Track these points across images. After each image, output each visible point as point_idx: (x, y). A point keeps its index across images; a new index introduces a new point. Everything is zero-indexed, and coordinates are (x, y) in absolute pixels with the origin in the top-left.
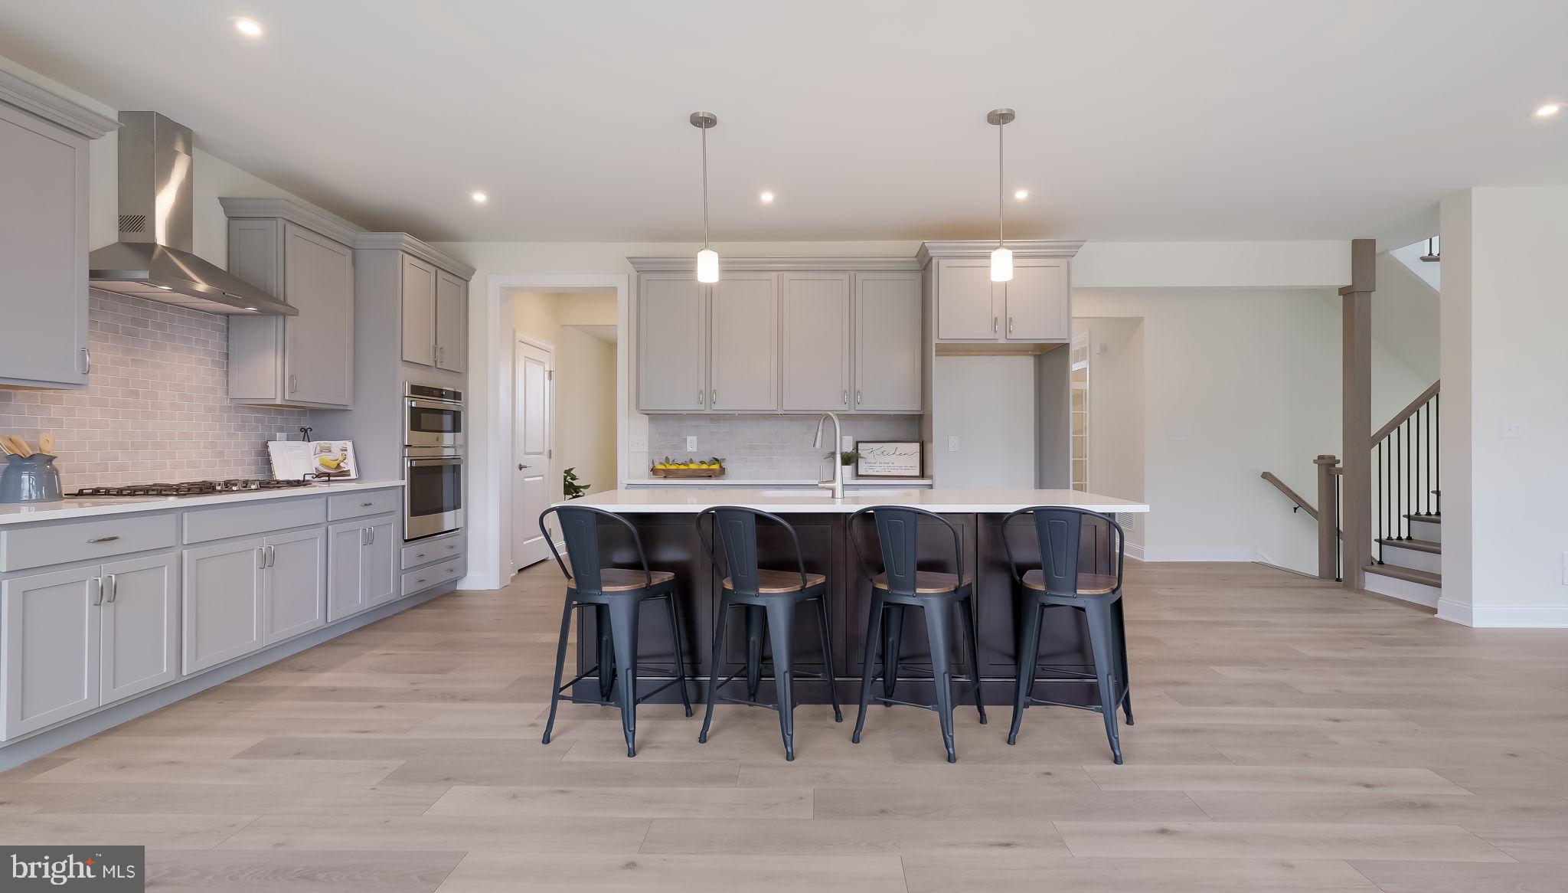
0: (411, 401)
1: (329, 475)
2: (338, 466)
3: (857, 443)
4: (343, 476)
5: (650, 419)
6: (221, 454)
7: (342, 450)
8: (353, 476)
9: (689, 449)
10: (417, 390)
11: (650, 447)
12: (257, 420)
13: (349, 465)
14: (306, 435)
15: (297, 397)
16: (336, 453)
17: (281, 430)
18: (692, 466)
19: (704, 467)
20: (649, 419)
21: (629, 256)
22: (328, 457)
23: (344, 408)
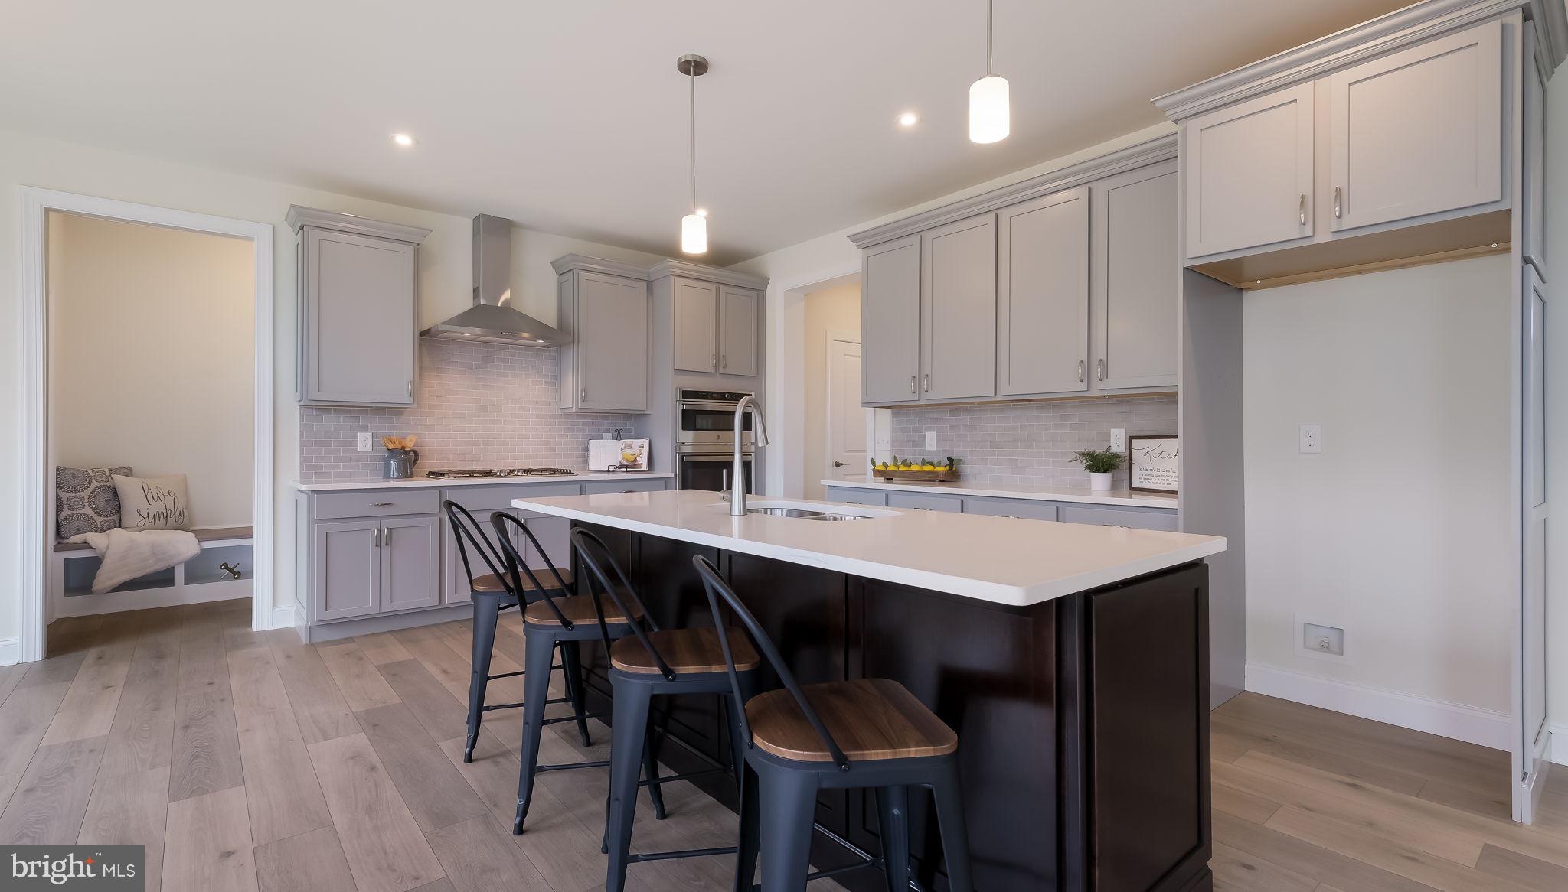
0: (683, 405)
1: (627, 467)
2: (635, 460)
3: (1131, 438)
4: (638, 468)
5: (895, 415)
6: (553, 449)
7: (640, 447)
8: (645, 467)
9: (928, 448)
10: (685, 394)
11: (892, 445)
12: (584, 424)
13: (644, 461)
14: (618, 435)
15: (588, 405)
16: (636, 450)
17: (607, 431)
18: (914, 468)
19: (928, 468)
20: (893, 413)
21: (849, 235)
22: (629, 452)
23: (642, 413)
